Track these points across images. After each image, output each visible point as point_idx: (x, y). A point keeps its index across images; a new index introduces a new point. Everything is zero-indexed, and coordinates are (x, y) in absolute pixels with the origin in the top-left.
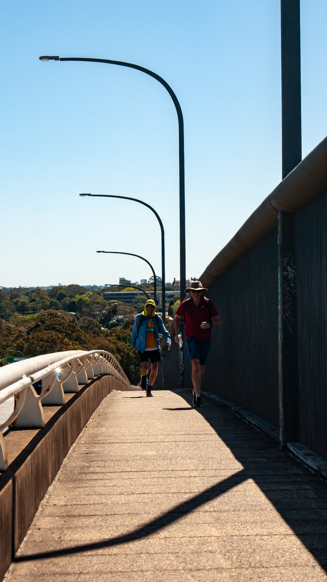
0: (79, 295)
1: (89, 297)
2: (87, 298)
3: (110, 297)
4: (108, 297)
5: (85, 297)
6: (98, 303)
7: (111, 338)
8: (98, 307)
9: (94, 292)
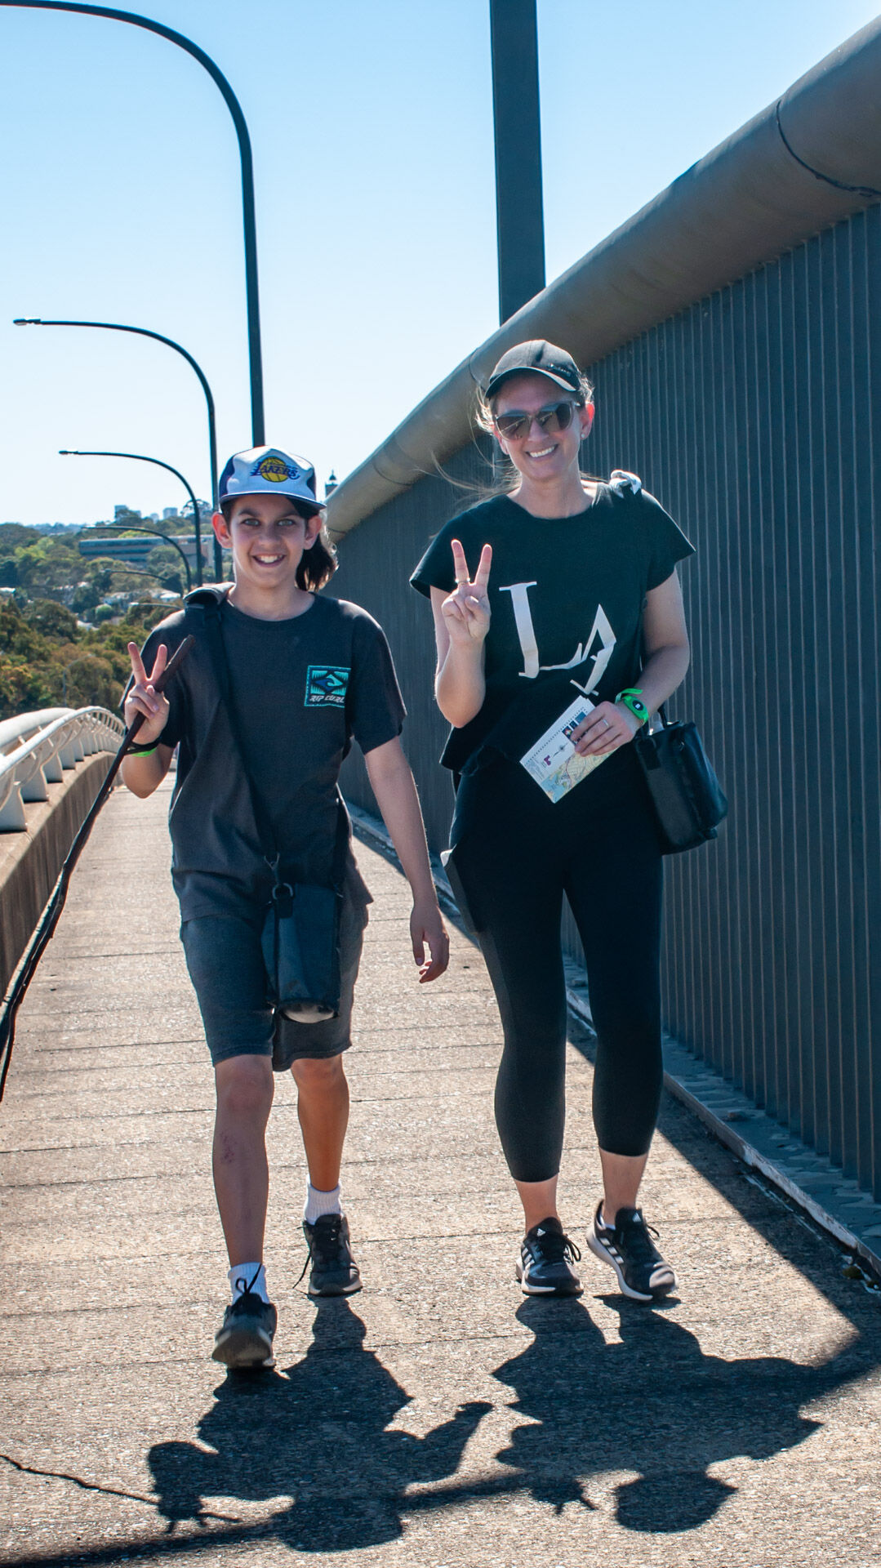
0: (24, 547)
1: (47, 552)
2: (42, 555)
3: (94, 550)
4: (89, 552)
5: (36, 552)
6: (66, 565)
7: (101, 646)
8: (66, 575)
9: (57, 539)
